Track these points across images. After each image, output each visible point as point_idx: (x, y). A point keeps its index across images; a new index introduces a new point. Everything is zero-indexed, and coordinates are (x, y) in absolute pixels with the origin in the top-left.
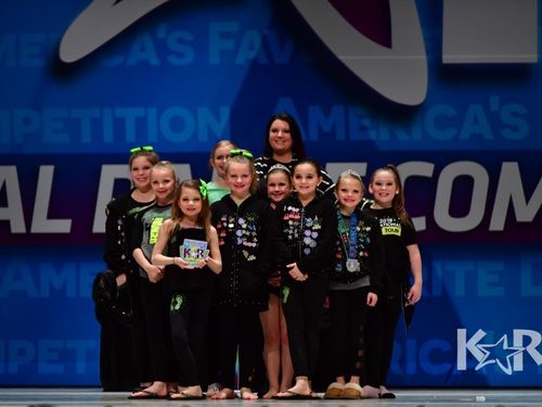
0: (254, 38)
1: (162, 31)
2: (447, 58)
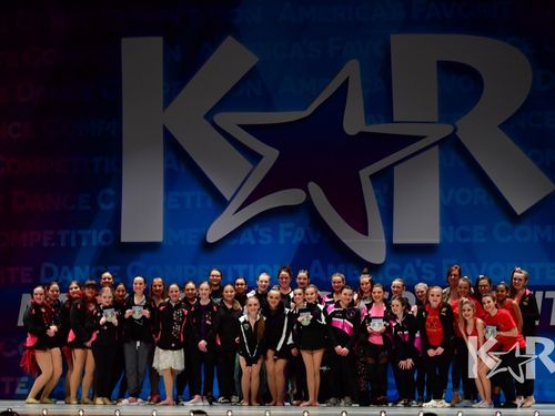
0: (301, 231)
1: (256, 227)
2: (395, 241)
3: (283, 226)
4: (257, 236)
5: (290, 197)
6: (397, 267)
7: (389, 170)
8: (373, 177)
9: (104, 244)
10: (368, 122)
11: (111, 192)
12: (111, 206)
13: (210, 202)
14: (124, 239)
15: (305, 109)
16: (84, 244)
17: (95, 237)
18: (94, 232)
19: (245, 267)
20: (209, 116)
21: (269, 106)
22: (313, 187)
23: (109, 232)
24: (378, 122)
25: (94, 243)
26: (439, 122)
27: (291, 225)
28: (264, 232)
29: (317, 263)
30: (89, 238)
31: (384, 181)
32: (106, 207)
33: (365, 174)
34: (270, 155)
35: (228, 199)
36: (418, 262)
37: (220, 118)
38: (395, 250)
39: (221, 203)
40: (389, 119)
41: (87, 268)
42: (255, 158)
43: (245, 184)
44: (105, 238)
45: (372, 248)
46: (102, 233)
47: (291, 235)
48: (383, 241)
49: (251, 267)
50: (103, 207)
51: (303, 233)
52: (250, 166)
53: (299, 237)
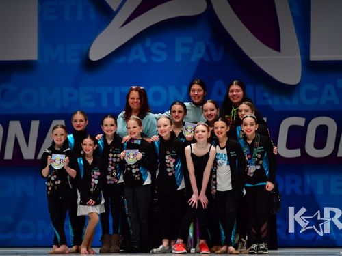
0: (201, 46)
1: (148, 43)
3: (179, 40)
27: (189, 40)
28: (155, 46)
36: (340, 82)
47: (189, 50)
48: (298, 58)
51: (203, 49)
53: (198, 53)
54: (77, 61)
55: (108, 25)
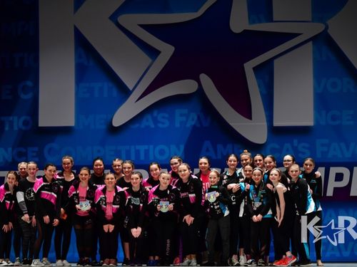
0: (194, 116)
1: (155, 113)
2: (276, 124)
3: (178, 112)
4: (155, 121)
5: (185, 87)
6: (277, 146)
7: (270, 62)
8: (256, 69)
9: (24, 128)
10: (252, 21)
11: (29, 83)
12: (29, 96)
13: (115, 92)
14: (41, 124)
15: (196, 11)
16: (7, 128)
17: (17, 123)
18: (15, 118)
19: (146, 147)
20: (114, 18)
21: (165, 9)
22: (204, 78)
23: (28, 118)
24: (260, 22)
25: (16, 128)
26: (313, 21)
27: (185, 111)
28: (160, 115)
29: (207, 144)
30: (11, 124)
31: (266, 72)
32: (26, 97)
33: (249, 67)
34: (167, 51)
35: (131, 89)
36: (295, 142)
37: (122, 19)
38: (275, 131)
39: (125, 92)
40: (270, 19)
41: (10, 149)
42: (153, 53)
43: (145, 76)
44: (25, 123)
45: (255, 130)
46: (23, 118)
47: (185, 119)
48: (265, 124)
49: (151, 147)
50: (23, 96)
51: (196, 118)
52: (150, 60)
53: (192, 121)
54: (104, 127)
55: (126, 100)
